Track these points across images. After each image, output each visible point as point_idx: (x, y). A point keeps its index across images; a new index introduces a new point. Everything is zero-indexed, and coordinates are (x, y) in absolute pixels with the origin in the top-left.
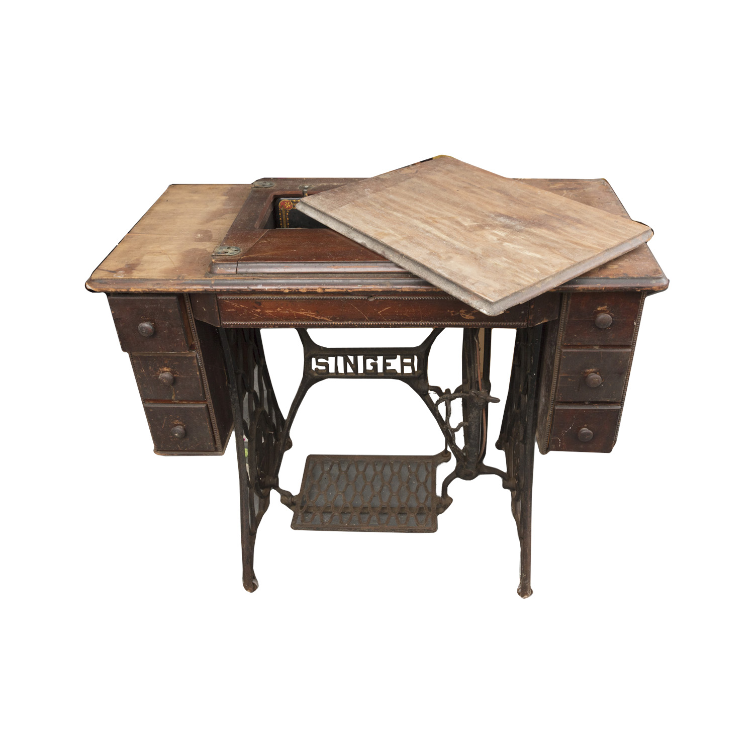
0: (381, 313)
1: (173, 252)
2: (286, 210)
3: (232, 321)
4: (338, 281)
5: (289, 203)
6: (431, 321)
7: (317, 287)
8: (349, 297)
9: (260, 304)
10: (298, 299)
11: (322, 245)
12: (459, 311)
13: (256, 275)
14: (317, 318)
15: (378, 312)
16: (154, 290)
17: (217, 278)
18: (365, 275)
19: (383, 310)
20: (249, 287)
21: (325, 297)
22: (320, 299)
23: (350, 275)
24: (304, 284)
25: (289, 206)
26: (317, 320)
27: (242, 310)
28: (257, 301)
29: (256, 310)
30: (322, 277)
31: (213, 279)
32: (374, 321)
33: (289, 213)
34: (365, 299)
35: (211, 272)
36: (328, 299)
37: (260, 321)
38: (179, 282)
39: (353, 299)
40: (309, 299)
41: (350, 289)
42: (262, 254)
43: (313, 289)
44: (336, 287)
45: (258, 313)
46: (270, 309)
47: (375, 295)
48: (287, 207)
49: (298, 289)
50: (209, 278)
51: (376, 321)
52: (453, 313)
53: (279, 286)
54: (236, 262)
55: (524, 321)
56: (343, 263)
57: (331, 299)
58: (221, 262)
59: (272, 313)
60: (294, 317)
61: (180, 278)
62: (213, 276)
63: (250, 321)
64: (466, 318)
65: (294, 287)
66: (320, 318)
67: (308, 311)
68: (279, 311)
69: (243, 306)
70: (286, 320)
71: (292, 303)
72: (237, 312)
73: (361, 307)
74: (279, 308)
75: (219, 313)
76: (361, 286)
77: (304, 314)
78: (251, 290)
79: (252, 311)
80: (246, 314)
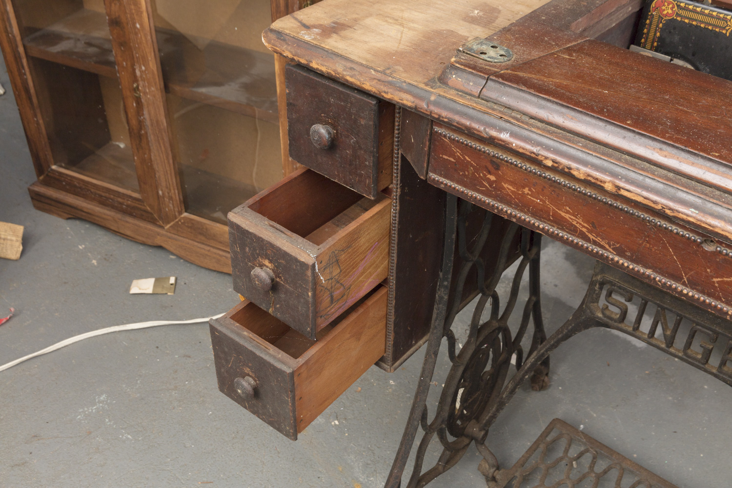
0: (718, 282)
1: (416, 25)
2: (660, 18)
3: (446, 177)
4: (653, 184)
5: (671, 6)
7: (607, 178)
8: (664, 224)
9: (497, 167)
10: (565, 186)
11: (667, 100)
13: (510, 112)
14: (590, 235)
15: (712, 277)
16: (343, 77)
17: (442, 93)
18: (718, 193)
19: (725, 279)
20: (487, 130)
21: (618, 204)
22: (606, 203)
23: (684, 180)
24: (585, 163)
25: (670, 11)
26: (588, 240)
27: (465, 166)
28: (495, 160)
29: (489, 176)
30: (627, 162)
31: (436, 93)
32: (698, 291)
33: (664, 25)
34: (695, 241)
35: (442, 80)
36: (622, 210)
37: (488, 196)
38: (383, 78)
39: (671, 231)
40: (585, 194)
41: (670, 209)
42: (542, 78)
43: (597, 179)
44: (645, 194)
45: (490, 183)
46: (512, 183)
47: (721, 243)
48: (665, 12)
49: (570, 168)
50: (432, 88)
51: (702, 292)
53: (539, 148)
54: (486, 76)
56: (682, 150)
57: (627, 212)
58: (462, 67)
59: (512, 192)
60: (549, 215)
61: (388, 72)
62: (440, 87)
65: (564, 161)
66: (594, 238)
67: (577, 215)
68: (526, 193)
69: (469, 160)
70: (534, 215)
71: (552, 188)
72: (456, 164)
73: (682, 252)
74: (527, 189)
75: (429, 155)
76: (697, 212)
77: (568, 219)
78: (488, 137)
79: (481, 175)
80: (470, 175)
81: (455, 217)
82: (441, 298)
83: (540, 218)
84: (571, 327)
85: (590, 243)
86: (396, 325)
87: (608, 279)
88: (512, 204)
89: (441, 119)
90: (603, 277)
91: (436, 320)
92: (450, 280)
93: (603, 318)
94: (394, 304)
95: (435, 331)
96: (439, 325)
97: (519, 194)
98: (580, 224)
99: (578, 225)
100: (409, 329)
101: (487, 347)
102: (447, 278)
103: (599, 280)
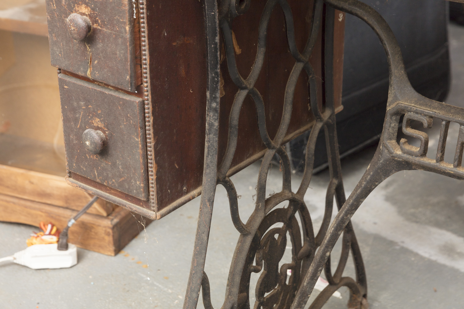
81: (216, 13)
82: (211, 125)
84: (369, 176)
86: (157, 153)
87: (403, 105)
90: (398, 104)
91: (207, 157)
92: (218, 100)
93: (403, 155)
94: (151, 121)
95: (208, 171)
96: (211, 162)
100: (177, 167)
101: (283, 227)
102: (215, 98)
103: (393, 108)
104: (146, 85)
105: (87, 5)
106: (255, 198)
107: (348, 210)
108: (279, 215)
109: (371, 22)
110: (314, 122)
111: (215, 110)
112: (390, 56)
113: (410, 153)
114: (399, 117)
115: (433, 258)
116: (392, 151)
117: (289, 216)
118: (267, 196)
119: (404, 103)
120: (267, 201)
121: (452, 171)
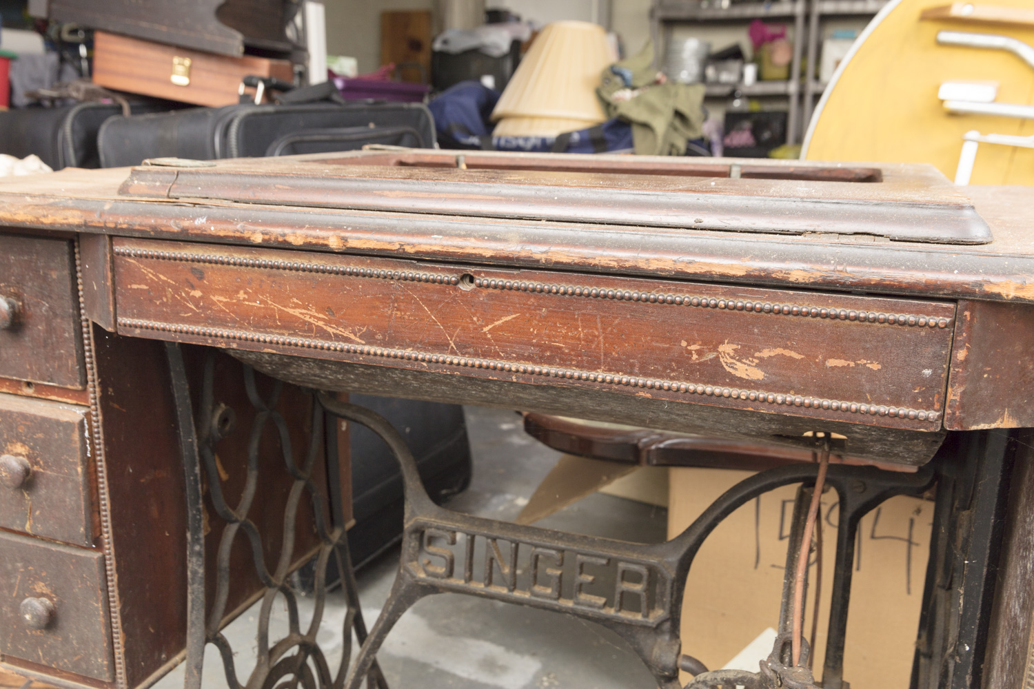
0: (489, 331)
3: (140, 316)
6: (631, 374)
12: (715, 349)
14: (329, 329)
15: (482, 326)
19: (497, 323)
20: (177, 221)
21: (350, 265)
22: (338, 272)
24: (302, 224)
26: (327, 336)
27: (158, 289)
28: (195, 265)
29: (192, 293)
32: (470, 354)
34: (449, 282)
36: (357, 272)
37: (197, 323)
39: (421, 279)
40: (312, 269)
41: (410, 245)
43: (318, 237)
45: (195, 301)
46: (223, 292)
47: (479, 274)
49: (284, 235)
51: (476, 355)
52: (700, 353)
54: (176, 171)
55: (929, 406)
57: (364, 274)
58: (145, 170)
59: (226, 304)
60: (275, 320)
63: (177, 322)
64: (738, 374)
65: (276, 230)
66: (335, 331)
67: (308, 305)
68: (241, 299)
69: (165, 279)
70: (258, 327)
71: (272, 279)
72: (149, 292)
73: (440, 306)
74: (242, 292)
75: (114, 292)
76: (441, 237)
77: (299, 315)
78: (179, 230)
79: (183, 295)
80: (170, 301)
82: (195, 573)
83: (264, 328)
84: (392, 608)
85: (332, 340)
86: (125, 619)
87: (422, 521)
88: (227, 322)
89: (119, 227)
90: (416, 520)
91: (192, 612)
93: (427, 579)
95: (193, 630)
97: (234, 304)
98: (315, 317)
99: (311, 320)
100: (152, 631)
101: (293, 680)
102: (198, 539)
103: (411, 526)
104: (107, 536)
105: (24, 443)
106: (256, 650)
107: (370, 649)
108: (287, 666)
109: (378, 430)
110: (322, 545)
111: (199, 554)
112: (403, 467)
113: (435, 575)
114: (418, 535)
115: (473, 677)
116: (415, 574)
117: (299, 663)
118: (271, 645)
119: (423, 519)
120: (272, 652)
121: (483, 591)
